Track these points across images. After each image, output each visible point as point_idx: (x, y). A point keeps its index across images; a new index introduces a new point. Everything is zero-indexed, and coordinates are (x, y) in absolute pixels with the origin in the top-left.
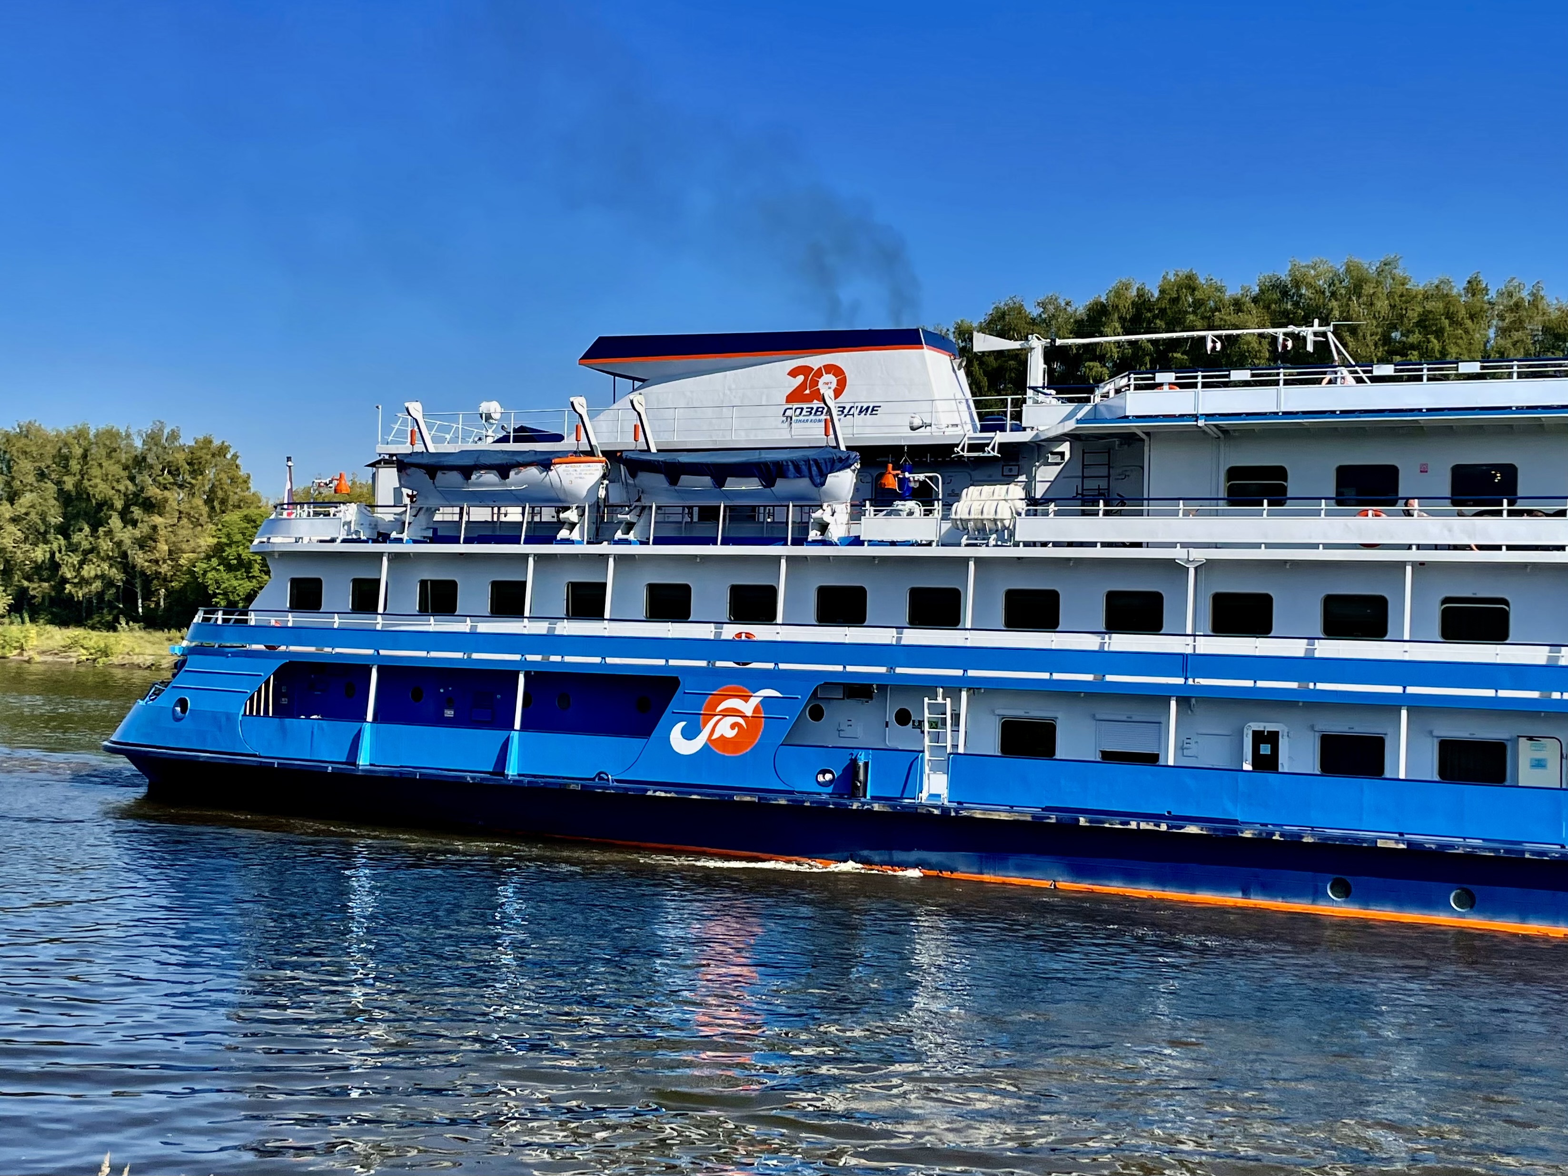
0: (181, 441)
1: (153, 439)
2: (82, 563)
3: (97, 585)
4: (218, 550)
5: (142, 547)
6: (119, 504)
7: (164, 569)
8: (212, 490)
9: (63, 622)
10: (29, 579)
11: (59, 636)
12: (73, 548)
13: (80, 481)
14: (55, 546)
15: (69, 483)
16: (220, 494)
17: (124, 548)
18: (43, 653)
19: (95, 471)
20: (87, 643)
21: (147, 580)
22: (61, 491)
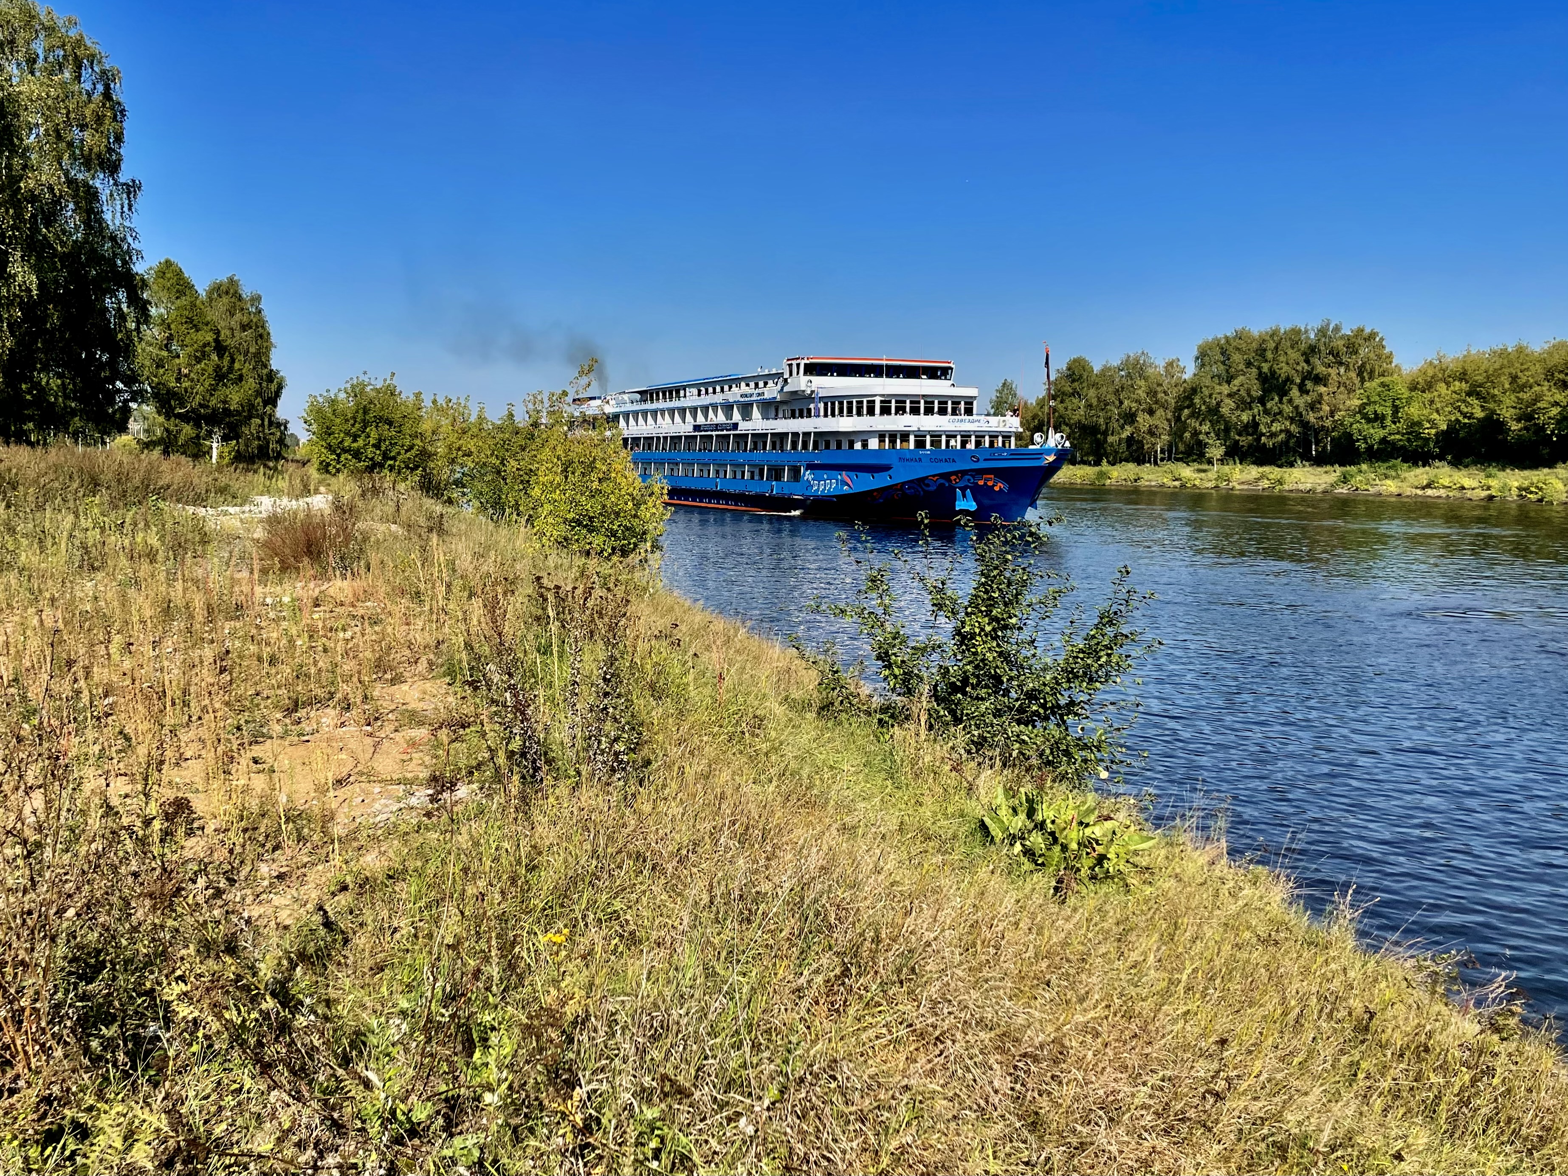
0: (1343, 332)
1: (1322, 332)
2: (1272, 422)
3: (1283, 436)
4: (1363, 406)
5: (1312, 409)
6: (1298, 381)
7: (1328, 423)
8: (1363, 365)
9: (1260, 463)
10: (1240, 435)
11: (1254, 471)
12: (1267, 412)
13: (1271, 366)
14: (1256, 410)
15: (1265, 367)
16: (1368, 367)
17: (1301, 410)
18: (1243, 483)
19: (1282, 358)
20: (1271, 476)
21: (1317, 432)
22: (1260, 374)
